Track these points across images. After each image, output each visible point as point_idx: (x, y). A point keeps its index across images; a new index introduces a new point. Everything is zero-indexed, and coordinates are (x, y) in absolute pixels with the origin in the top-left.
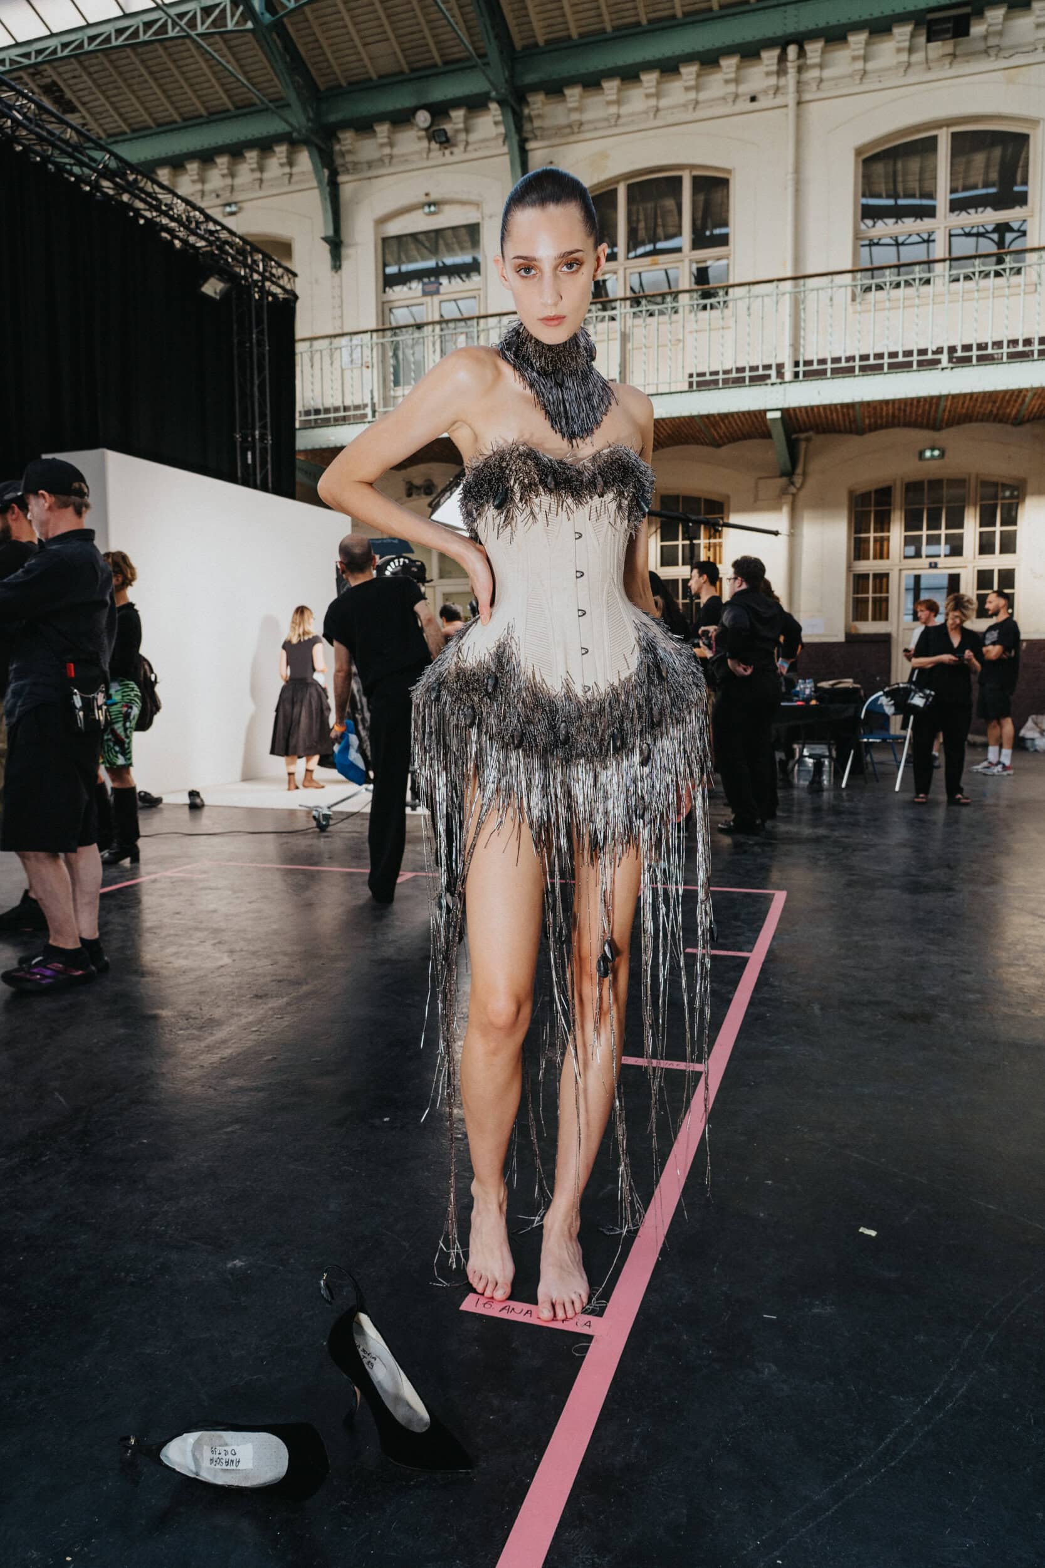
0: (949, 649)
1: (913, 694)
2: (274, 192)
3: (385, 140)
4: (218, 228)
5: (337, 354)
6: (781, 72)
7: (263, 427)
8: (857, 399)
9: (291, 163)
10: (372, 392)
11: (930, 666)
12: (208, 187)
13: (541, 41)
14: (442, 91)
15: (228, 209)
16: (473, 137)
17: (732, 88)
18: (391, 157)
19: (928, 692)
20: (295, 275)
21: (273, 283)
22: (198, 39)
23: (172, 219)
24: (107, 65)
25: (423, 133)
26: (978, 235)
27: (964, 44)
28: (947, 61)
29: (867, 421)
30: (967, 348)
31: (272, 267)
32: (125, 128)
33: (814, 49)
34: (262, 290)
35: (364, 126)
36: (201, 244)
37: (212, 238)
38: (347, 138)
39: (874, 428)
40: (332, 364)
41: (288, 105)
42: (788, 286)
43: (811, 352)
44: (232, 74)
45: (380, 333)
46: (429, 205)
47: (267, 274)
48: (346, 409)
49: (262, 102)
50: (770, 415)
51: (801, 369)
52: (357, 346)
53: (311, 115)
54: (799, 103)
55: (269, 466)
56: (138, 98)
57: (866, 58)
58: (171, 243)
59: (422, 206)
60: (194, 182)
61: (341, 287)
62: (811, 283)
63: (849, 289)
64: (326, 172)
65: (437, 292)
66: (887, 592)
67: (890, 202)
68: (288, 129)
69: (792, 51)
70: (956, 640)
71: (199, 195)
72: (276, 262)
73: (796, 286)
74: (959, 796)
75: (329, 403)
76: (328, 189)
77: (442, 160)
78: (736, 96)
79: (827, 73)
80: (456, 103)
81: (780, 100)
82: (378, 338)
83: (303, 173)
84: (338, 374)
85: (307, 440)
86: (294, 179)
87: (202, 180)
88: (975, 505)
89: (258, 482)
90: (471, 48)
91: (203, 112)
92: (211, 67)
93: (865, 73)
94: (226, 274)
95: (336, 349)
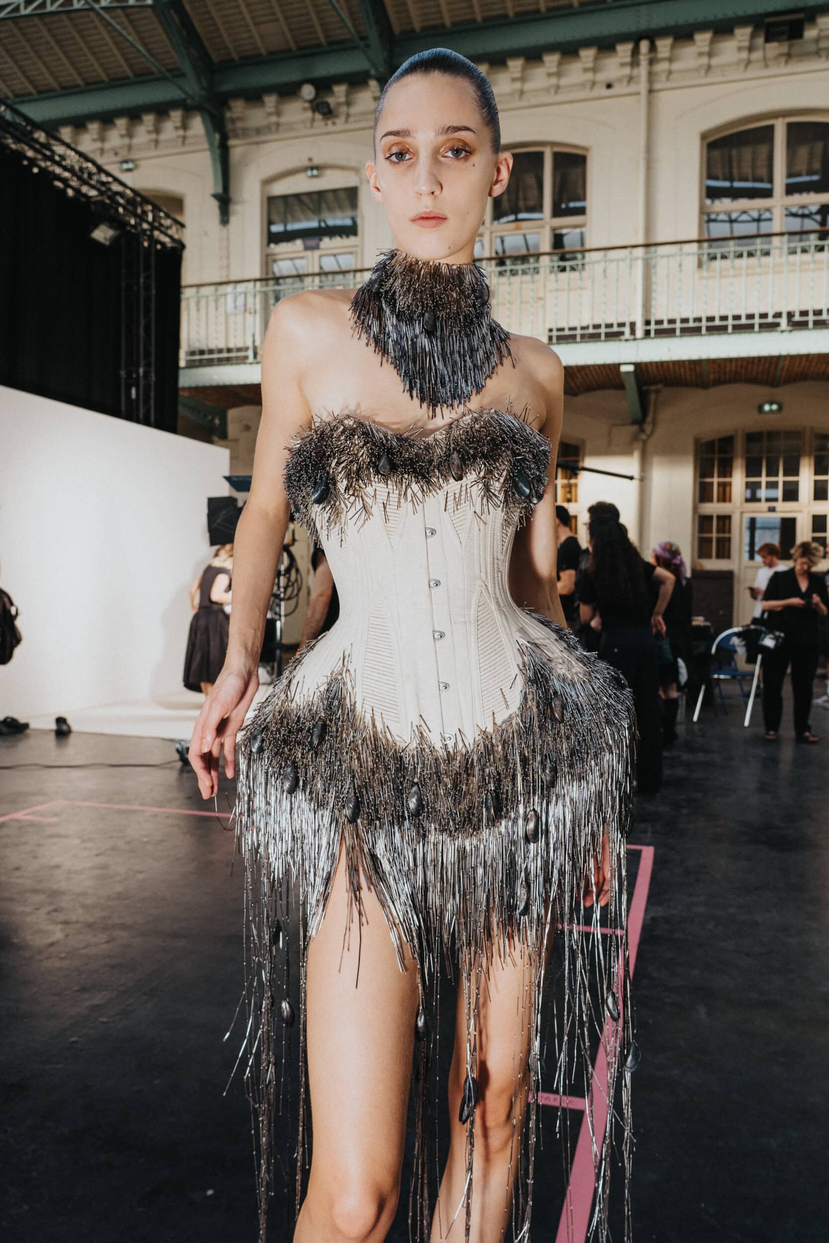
0: (797, 593)
1: (763, 636)
2: (169, 151)
3: (272, 110)
4: (110, 179)
5: (222, 300)
6: (634, 62)
7: (148, 365)
8: (704, 356)
9: (185, 126)
10: (254, 336)
11: (779, 609)
12: (107, 145)
13: (417, 26)
14: (326, 68)
15: (125, 166)
16: (354, 110)
17: (590, 76)
18: (278, 125)
19: (777, 633)
20: (183, 226)
21: (162, 232)
22: (102, 12)
23: (65, 168)
24: (16, 31)
25: (307, 105)
26: (803, 216)
27: (798, 45)
28: (783, 59)
29: (712, 376)
30: (804, 313)
31: (161, 218)
32: (31, 89)
33: (664, 45)
34: (151, 238)
35: (254, 97)
36: (93, 193)
37: (103, 189)
38: (238, 107)
39: (718, 382)
40: (217, 309)
41: (183, 75)
42: (640, 252)
43: (661, 312)
44: (132, 45)
45: (264, 283)
46: (312, 168)
47: (156, 224)
48: (229, 350)
49: (160, 71)
50: (624, 369)
51: (653, 327)
52: (240, 293)
53: (205, 84)
54: (651, 91)
55: (152, 402)
56: (44, 63)
57: (710, 55)
58: (64, 192)
59: (304, 169)
60: (94, 140)
61: (228, 239)
62: (661, 250)
63: (696, 258)
64: (217, 136)
65: (317, 247)
66: (730, 532)
67: (727, 184)
68: (183, 96)
69: (644, 45)
70: (804, 585)
71: (98, 152)
72: (165, 213)
73: (647, 253)
74: (807, 734)
75: (213, 345)
76: (218, 152)
77: (324, 130)
78: (594, 83)
79: (676, 66)
80: (338, 79)
81: (633, 88)
82: (262, 286)
83: (196, 136)
84: (222, 319)
85: (188, 378)
86: (188, 141)
87: (102, 139)
88: (810, 455)
89: (141, 416)
90: (353, 30)
91: (103, 76)
92: (112, 37)
93: (709, 68)
94: (117, 223)
95: (221, 295)
